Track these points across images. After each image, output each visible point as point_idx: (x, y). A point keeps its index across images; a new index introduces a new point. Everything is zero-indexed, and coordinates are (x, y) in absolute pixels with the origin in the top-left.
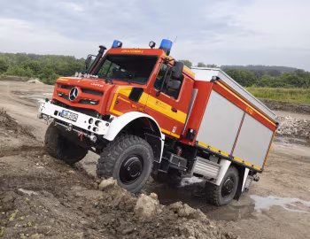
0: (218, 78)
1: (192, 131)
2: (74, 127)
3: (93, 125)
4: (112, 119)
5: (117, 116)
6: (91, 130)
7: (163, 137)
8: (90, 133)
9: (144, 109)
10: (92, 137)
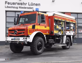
0: (54, 14)
1: (52, 31)
2: (19, 42)
3: (25, 39)
4: (30, 36)
5: (31, 35)
6: (25, 41)
7: (45, 36)
8: (25, 42)
9: (37, 30)
10: (26, 43)
